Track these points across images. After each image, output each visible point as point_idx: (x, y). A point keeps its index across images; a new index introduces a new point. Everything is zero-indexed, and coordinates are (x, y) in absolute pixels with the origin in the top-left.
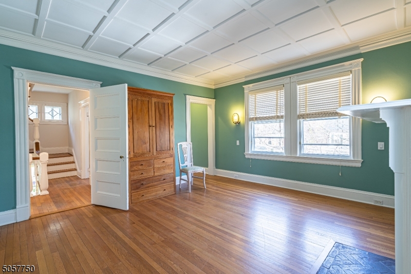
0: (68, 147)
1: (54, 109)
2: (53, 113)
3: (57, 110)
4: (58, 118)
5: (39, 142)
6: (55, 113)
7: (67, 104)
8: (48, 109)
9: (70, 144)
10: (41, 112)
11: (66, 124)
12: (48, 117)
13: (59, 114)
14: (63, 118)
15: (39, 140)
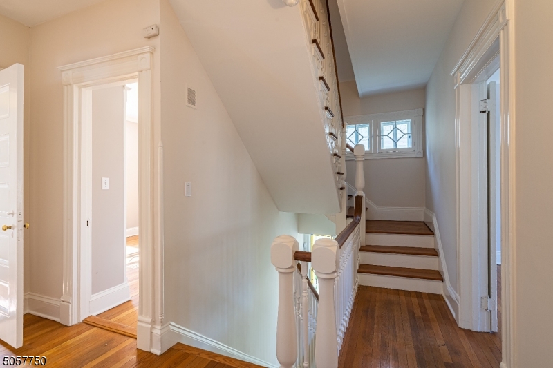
0: (424, 209)
1: (398, 126)
2: (395, 135)
3: (404, 127)
4: (404, 143)
5: (363, 195)
6: (399, 134)
7: (424, 110)
8: (387, 128)
9: (428, 202)
10: (376, 136)
11: (422, 156)
12: (387, 144)
13: (406, 136)
14: (414, 144)
15: (364, 190)
